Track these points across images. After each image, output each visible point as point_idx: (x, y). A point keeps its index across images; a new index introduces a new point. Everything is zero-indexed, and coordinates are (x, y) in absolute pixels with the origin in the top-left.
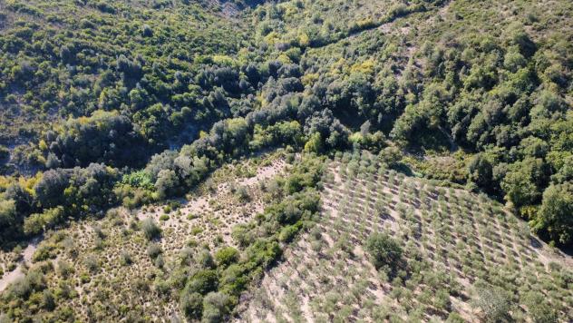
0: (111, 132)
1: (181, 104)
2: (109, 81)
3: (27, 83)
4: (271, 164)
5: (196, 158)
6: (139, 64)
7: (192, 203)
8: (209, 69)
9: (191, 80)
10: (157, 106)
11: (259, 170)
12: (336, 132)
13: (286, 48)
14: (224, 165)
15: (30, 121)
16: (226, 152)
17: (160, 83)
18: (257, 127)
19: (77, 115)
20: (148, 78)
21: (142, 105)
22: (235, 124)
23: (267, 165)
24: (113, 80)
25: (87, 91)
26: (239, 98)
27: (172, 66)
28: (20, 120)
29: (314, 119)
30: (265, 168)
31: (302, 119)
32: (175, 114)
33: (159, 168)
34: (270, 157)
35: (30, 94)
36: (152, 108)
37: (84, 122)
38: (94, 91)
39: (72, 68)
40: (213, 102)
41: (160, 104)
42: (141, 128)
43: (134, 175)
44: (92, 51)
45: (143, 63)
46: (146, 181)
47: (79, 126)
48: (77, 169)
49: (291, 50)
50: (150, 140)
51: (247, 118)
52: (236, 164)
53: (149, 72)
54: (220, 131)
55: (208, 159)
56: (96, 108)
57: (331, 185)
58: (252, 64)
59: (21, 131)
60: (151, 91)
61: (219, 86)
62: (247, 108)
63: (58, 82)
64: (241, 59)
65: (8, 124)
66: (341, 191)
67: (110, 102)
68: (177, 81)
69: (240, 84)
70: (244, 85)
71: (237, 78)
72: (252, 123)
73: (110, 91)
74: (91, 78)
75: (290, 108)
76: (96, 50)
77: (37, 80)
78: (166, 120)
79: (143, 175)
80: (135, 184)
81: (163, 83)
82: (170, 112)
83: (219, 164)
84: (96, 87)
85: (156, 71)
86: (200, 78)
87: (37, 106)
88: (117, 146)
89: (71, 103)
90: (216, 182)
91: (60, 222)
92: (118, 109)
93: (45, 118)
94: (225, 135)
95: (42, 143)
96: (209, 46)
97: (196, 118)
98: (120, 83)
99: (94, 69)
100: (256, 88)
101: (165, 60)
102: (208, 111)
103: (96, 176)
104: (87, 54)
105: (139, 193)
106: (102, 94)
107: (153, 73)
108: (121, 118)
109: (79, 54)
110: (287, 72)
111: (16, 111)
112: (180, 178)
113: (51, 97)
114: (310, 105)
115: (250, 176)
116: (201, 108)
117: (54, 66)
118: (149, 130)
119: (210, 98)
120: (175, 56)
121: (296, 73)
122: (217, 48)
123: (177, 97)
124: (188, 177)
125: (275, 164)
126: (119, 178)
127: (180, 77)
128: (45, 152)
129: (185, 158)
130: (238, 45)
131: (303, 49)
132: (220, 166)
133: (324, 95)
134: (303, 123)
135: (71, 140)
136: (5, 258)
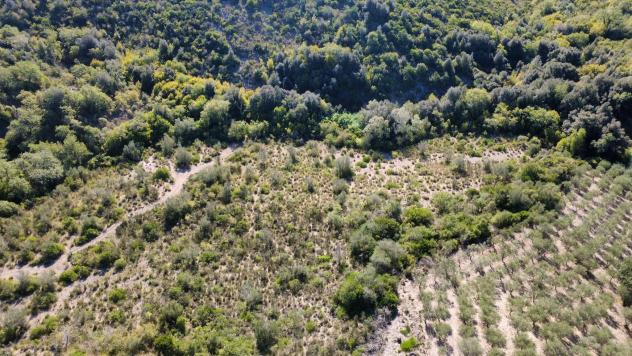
0: (337, 66)
1: (418, 59)
2: (352, 19)
3: (275, 5)
4: (505, 151)
5: (417, 116)
6: (388, 9)
7: (397, 162)
8: (462, 32)
9: (438, 39)
10: (393, 55)
11: (487, 152)
12: (610, 135)
13: (569, 31)
14: (446, 135)
15: (267, 40)
16: (452, 122)
17: (403, 32)
18: (502, 107)
19: (310, 43)
20: (392, 25)
21: (376, 49)
22: (474, 95)
23: (499, 150)
24: (356, 18)
25: (327, 23)
26: (489, 73)
27: (422, 20)
28: (258, 37)
29: (582, 112)
30: (496, 153)
31: (565, 111)
32: (409, 67)
33: (374, 115)
34: (505, 143)
35: (275, 15)
36: (387, 55)
37: (314, 50)
38: (334, 25)
40: (456, 68)
41: (396, 54)
42: (368, 72)
43: (345, 116)
45: (392, 9)
46: (355, 125)
47: (308, 52)
48: (293, 92)
49: (576, 35)
50: (373, 87)
51: (492, 93)
52: (461, 138)
53: (396, 19)
54: (454, 98)
55: (429, 124)
56: (331, 40)
57: (582, 192)
58: (517, 38)
59: (257, 46)
60: (391, 38)
61: (469, 52)
62: (495, 84)
63: (304, 10)
64: (505, 32)
65: (248, 38)
66: (595, 203)
67: (346, 38)
68: (422, 35)
69: (495, 59)
70: (500, 60)
71: (493, 50)
72: (496, 101)
73: (349, 28)
74: (335, 12)
75: (552, 94)
78: (397, 72)
79: (354, 119)
80: (343, 125)
81: (406, 33)
82: (404, 64)
83: (440, 133)
84: (338, 21)
85: (403, 20)
86: (449, 39)
87: (278, 28)
88: (338, 81)
89: (309, 32)
90: (430, 149)
91: (261, 136)
92: (352, 48)
93: (280, 41)
94: (458, 103)
95: (270, 62)
96: (471, 11)
97: (430, 79)
98: (363, 23)
100: (514, 67)
101: (416, 12)
102: (446, 74)
103: (308, 104)
105: (343, 134)
106: (341, 28)
107: (400, 21)
108: (351, 55)
110: (561, 56)
111: (258, 28)
112: (392, 132)
113: (292, 22)
114: (583, 96)
115: (473, 155)
116: (441, 70)
118: (376, 76)
119: (454, 63)
120: (429, 11)
121: (574, 60)
122: (480, 15)
123: (417, 51)
124: (400, 134)
125: (510, 152)
126: (330, 114)
127: (427, 33)
128: (270, 72)
129: (405, 114)
130: (507, 18)
131: (592, 38)
132: (441, 136)
133: (607, 90)
134: (564, 116)
135: (297, 64)
136: (206, 151)
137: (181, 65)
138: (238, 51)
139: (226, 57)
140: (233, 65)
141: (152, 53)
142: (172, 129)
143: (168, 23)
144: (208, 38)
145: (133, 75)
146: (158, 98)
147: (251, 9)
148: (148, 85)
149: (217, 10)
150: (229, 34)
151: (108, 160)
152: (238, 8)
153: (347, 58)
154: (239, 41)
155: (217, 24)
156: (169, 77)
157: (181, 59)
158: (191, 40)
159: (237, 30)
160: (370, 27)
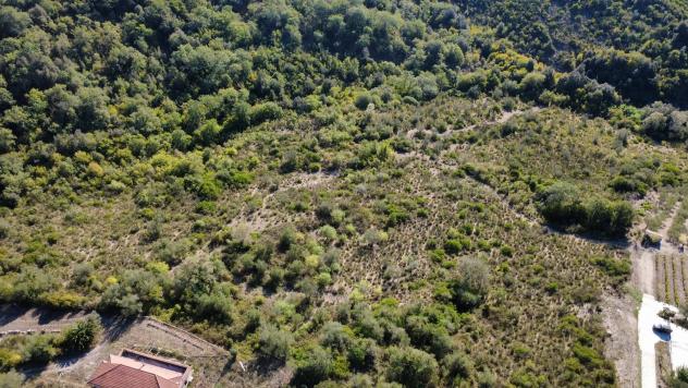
0: (636, 70)
2: (661, 36)
3: (596, 12)
7: (663, 149)
15: (580, 38)
19: (617, 47)
21: (675, 65)
24: (665, 36)
25: (637, 35)
28: (574, 35)
33: (656, 112)
35: (594, 20)
36: (683, 71)
37: (621, 54)
39: (637, 14)
42: (661, 80)
43: (631, 108)
44: (663, 8)
46: (637, 116)
47: (615, 54)
48: (595, 81)
50: (662, 93)
56: (636, 49)
59: (572, 42)
63: (619, 21)
65: (566, 34)
67: (650, 50)
73: (656, 43)
74: (647, 28)
76: (667, 8)
77: (604, 12)
79: (637, 113)
80: (627, 113)
84: (647, 35)
87: (593, 31)
88: (632, 82)
89: (619, 39)
91: (563, 105)
92: (653, 59)
93: (593, 41)
95: (581, 55)
98: (670, 41)
99: (655, 21)
103: (604, 92)
104: (657, 8)
105: (625, 119)
106: (649, 42)
108: (650, 64)
109: (651, 7)
111: (576, 28)
112: (667, 127)
117: (624, 8)
118: (667, 85)
124: (672, 131)
126: (618, 104)
128: (578, 63)
129: (683, 117)
135: (602, 62)
136: (520, 105)
137: (511, 43)
138: (556, 43)
139: (545, 45)
140: (549, 52)
141: (491, 31)
142: (500, 85)
143: (507, 11)
144: (535, 28)
145: (477, 44)
146: (492, 63)
147: (574, 12)
148: (486, 52)
149: (546, 8)
150: (552, 28)
151: (459, 93)
152: (564, 9)
153: (646, 65)
154: (558, 35)
155: (544, 18)
156: (501, 50)
157: (510, 39)
158: (521, 27)
159: (559, 26)
160: (676, 45)
